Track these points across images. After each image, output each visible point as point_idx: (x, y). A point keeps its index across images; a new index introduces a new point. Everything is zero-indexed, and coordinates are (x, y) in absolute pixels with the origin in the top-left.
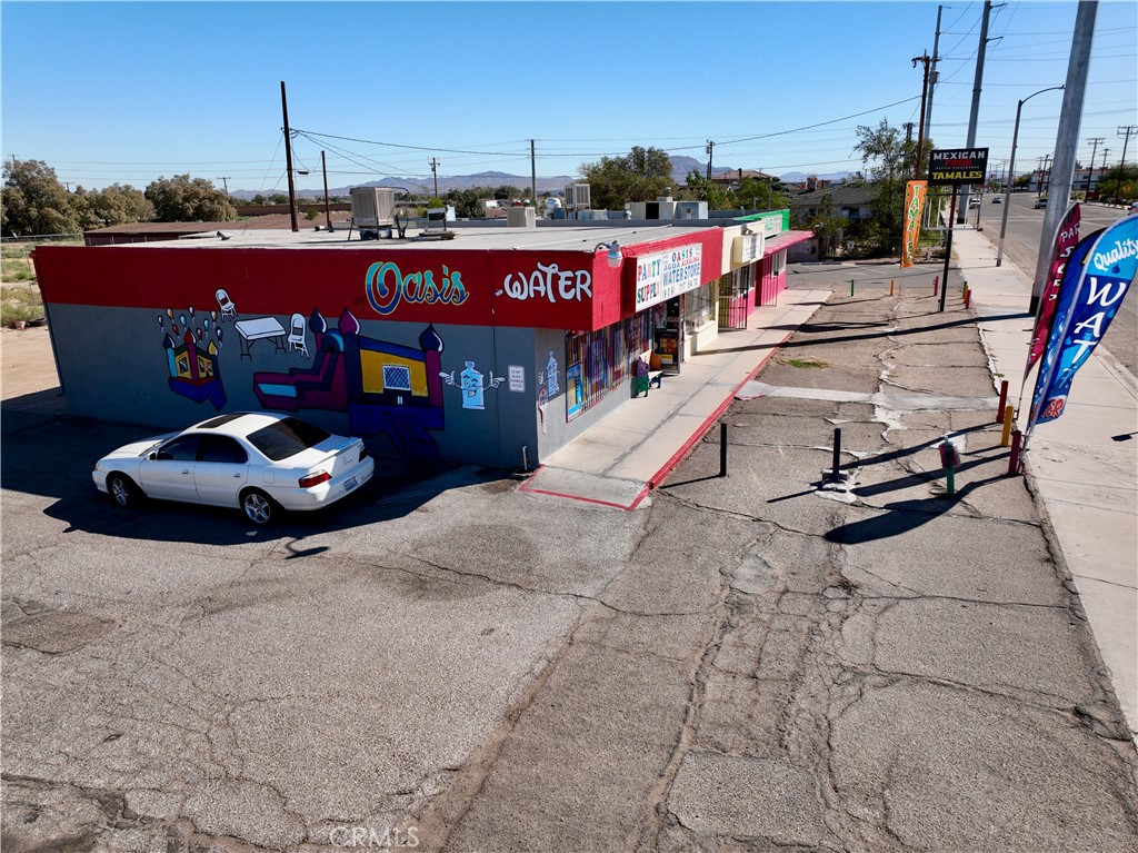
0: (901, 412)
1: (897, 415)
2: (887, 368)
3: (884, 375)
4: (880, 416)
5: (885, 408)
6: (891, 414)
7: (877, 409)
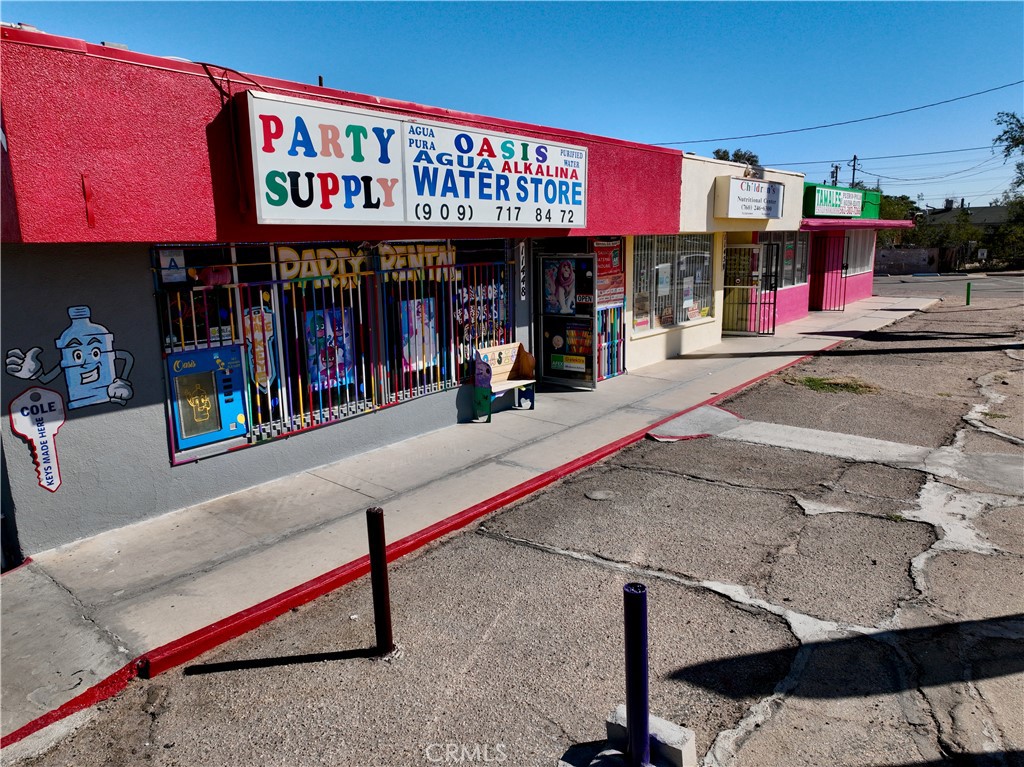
0: (987, 499)
1: (972, 505)
2: (986, 400)
3: (975, 414)
4: (932, 505)
5: (951, 484)
6: (961, 502)
7: (929, 485)
